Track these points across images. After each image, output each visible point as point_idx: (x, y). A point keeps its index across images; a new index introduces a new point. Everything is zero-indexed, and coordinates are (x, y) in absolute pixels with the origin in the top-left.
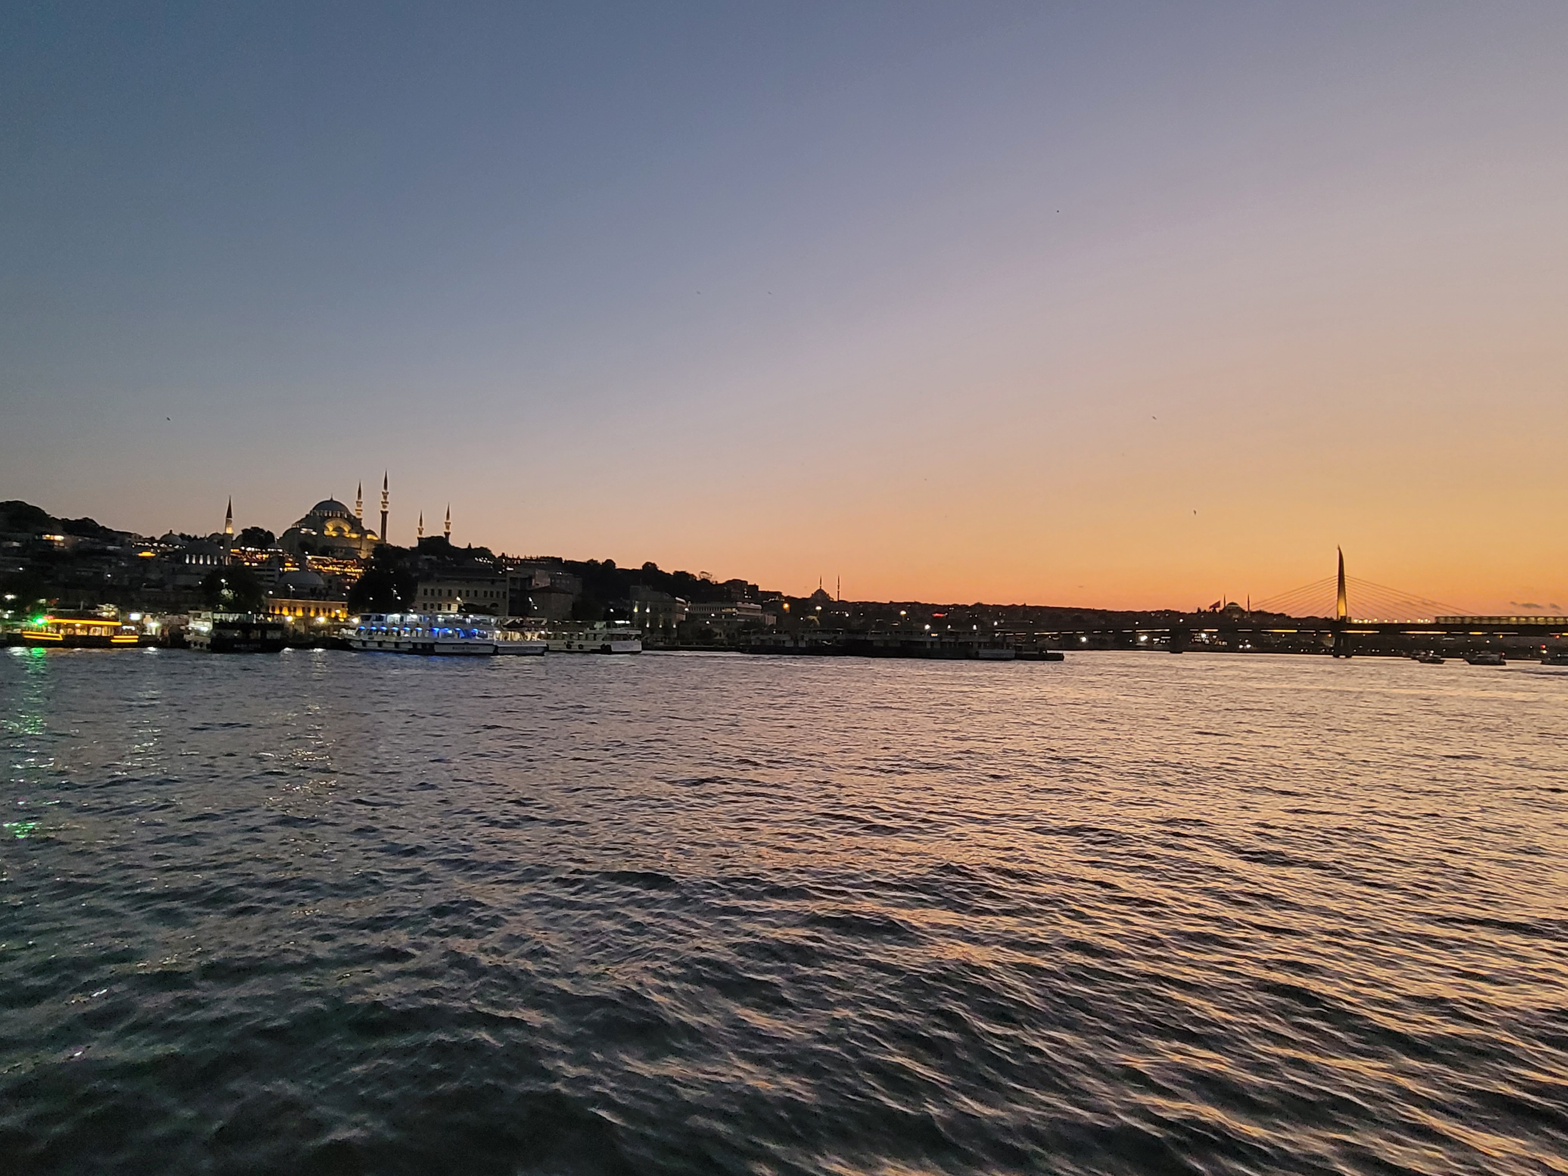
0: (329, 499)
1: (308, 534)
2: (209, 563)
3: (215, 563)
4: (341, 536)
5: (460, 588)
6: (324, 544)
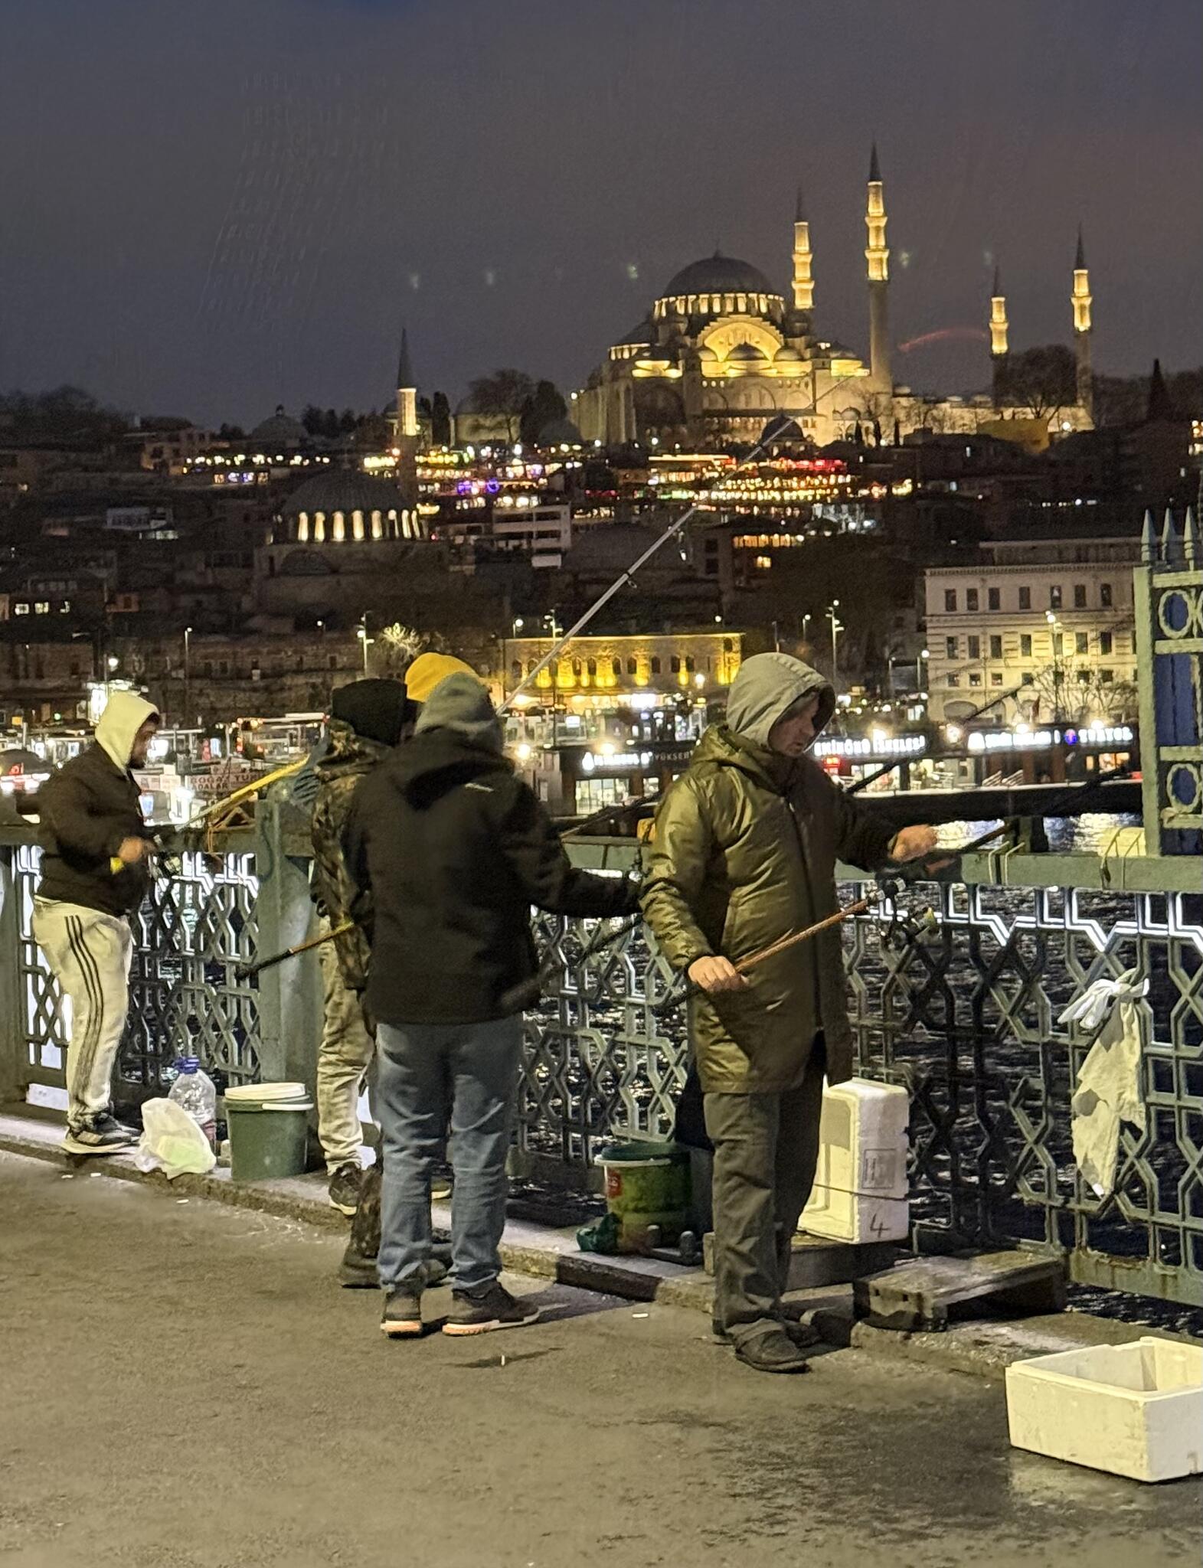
0: (710, 255)
1: (657, 383)
2: (359, 533)
3: (377, 533)
4: (751, 374)
5: (1056, 579)
6: (706, 405)
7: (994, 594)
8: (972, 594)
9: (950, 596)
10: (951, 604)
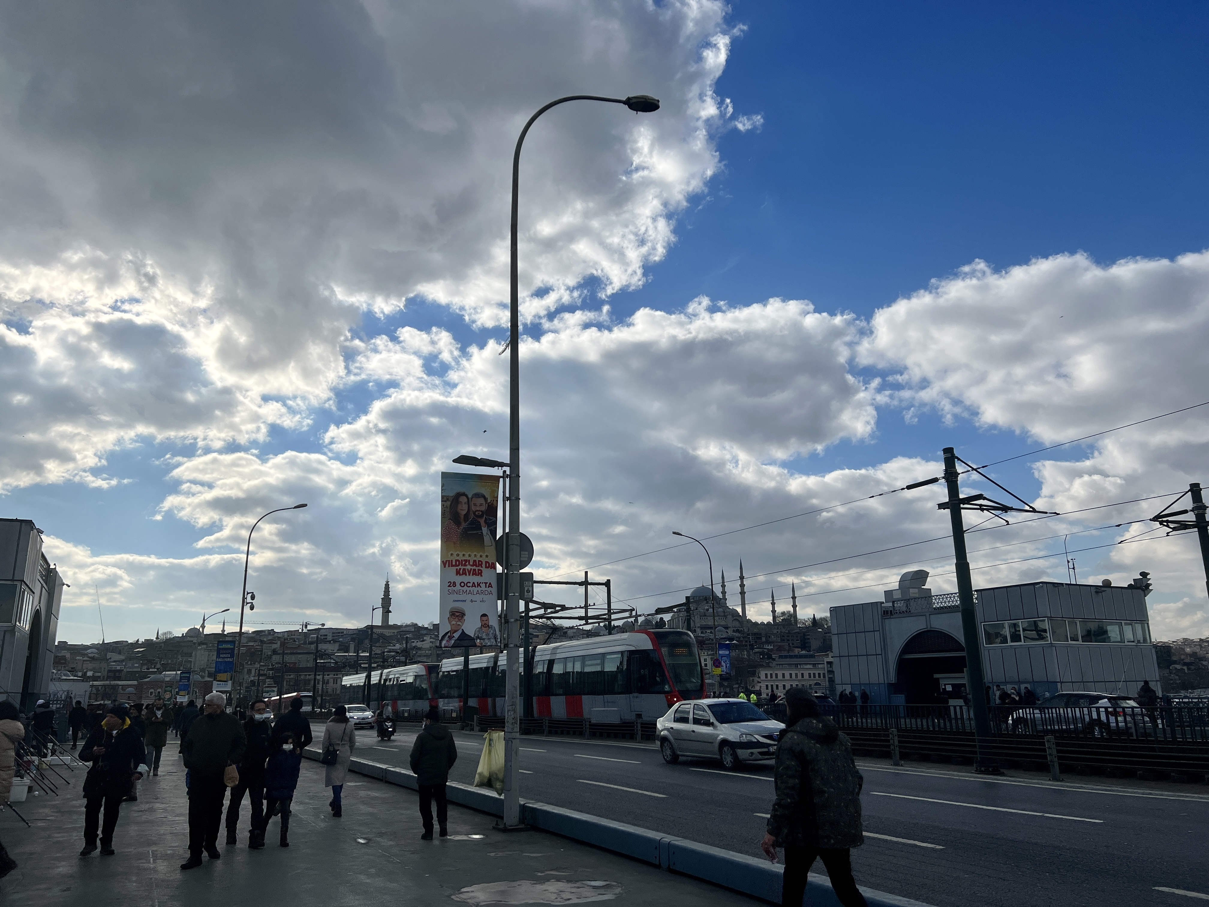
5: (791, 672)
7: (776, 675)
8: (771, 675)
9: (766, 675)
10: (766, 677)
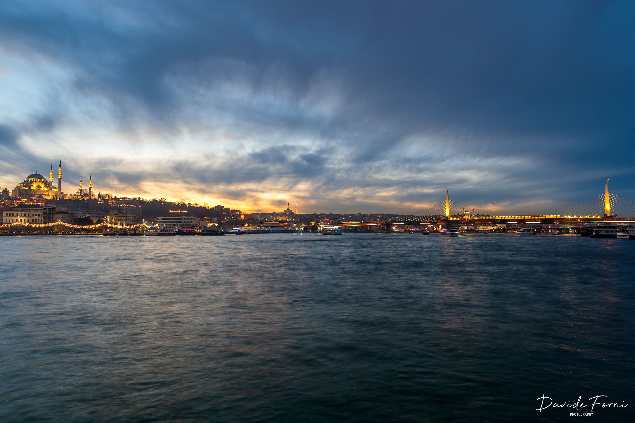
0: (35, 173)
4: (39, 190)
6: (31, 193)
7: (13, 214)
8: (10, 214)
9: (7, 214)
